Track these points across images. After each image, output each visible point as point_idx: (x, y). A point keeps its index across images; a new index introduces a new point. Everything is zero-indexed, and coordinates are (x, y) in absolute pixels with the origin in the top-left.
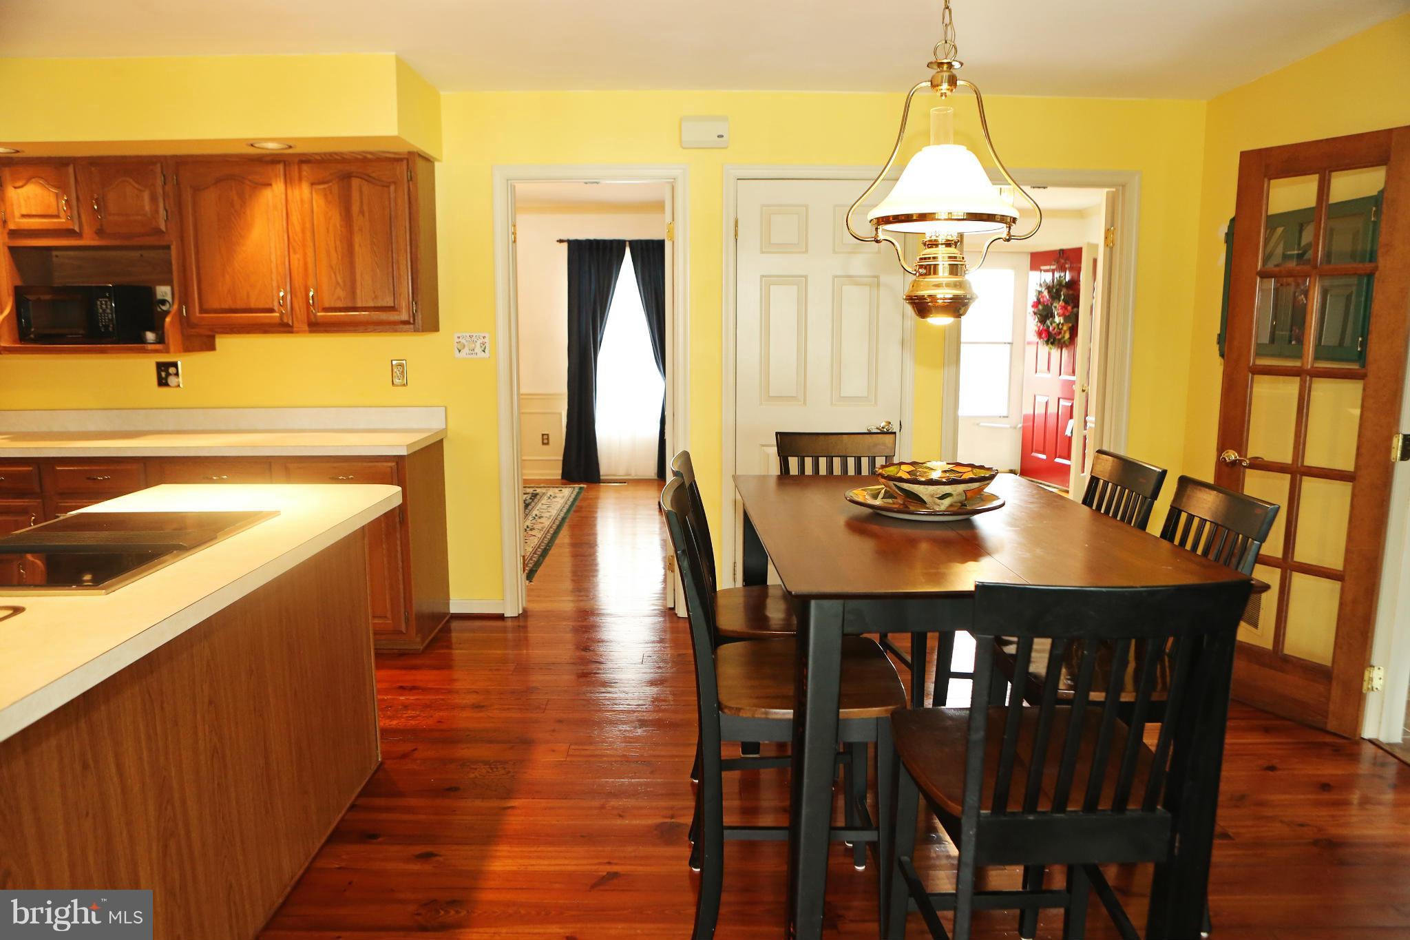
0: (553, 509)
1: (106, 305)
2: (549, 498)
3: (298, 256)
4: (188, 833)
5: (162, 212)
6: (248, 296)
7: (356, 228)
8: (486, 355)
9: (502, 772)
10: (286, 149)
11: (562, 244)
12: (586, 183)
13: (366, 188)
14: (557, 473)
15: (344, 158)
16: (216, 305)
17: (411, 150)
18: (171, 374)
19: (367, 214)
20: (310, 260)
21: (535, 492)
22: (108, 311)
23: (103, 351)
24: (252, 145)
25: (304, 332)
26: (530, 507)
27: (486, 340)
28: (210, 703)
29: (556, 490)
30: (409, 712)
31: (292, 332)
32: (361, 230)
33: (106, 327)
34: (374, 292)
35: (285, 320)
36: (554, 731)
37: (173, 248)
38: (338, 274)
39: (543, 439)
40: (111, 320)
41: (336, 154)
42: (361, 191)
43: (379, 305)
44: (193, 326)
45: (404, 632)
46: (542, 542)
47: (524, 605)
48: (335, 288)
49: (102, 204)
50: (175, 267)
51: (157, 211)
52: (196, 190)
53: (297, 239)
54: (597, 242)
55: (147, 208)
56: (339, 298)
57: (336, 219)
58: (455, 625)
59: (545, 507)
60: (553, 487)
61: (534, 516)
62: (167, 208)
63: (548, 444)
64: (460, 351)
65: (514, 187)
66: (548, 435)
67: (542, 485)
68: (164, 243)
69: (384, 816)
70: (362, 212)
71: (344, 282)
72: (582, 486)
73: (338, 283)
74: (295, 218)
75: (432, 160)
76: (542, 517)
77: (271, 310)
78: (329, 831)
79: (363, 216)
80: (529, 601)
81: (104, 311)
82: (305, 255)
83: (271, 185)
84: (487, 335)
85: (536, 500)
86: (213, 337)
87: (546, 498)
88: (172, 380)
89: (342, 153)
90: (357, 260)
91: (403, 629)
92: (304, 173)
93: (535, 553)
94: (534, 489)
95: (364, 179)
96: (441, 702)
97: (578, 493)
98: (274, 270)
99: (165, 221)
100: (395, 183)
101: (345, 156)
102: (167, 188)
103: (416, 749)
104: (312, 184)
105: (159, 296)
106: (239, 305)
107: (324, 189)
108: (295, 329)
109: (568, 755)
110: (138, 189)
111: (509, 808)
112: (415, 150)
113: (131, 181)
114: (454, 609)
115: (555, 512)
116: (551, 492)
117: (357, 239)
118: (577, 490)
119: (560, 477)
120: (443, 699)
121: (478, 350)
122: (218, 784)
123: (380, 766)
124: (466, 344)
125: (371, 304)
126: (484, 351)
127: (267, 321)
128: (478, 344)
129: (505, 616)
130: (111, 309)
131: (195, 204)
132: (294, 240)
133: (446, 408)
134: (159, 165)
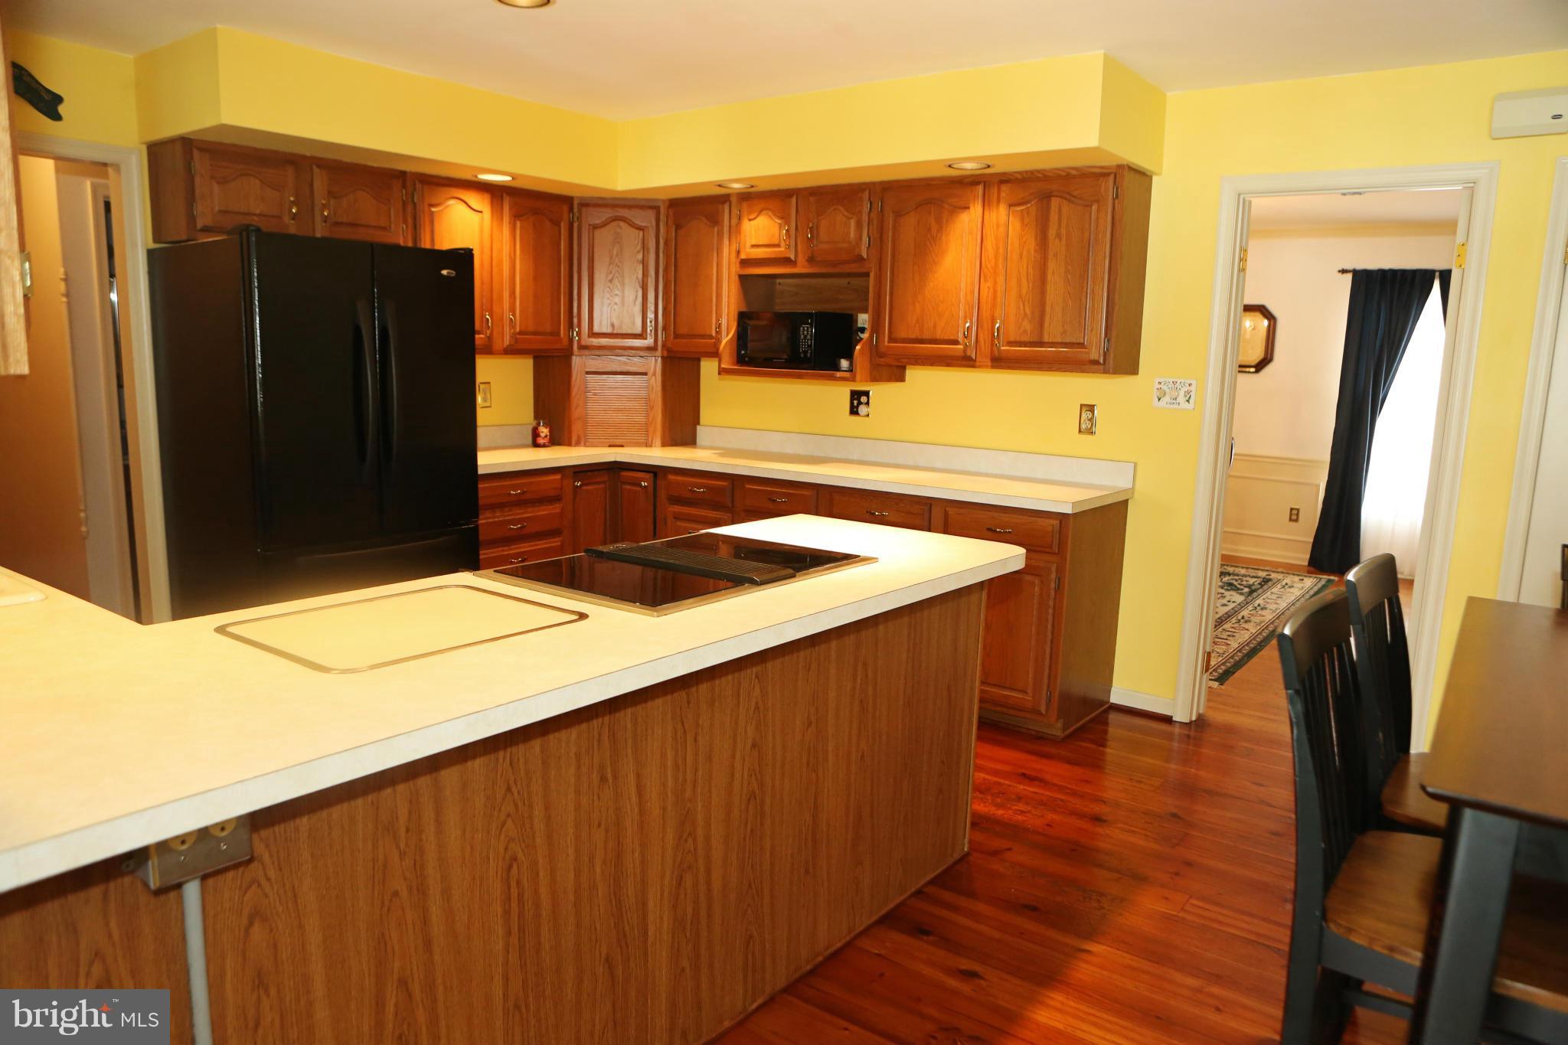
0: (1284, 601)
1: (808, 331)
2: (1284, 587)
3: (988, 284)
4: (708, 871)
5: (865, 239)
6: (935, 327)
7: (1051, 254)
8: (1190, 406)
9: (1096, 905)
10: (985, 168)
11: (1345, 275)
12: (1344, 194)
13: (1066, 208)
14: (1303, 557)
15: (1045, 176)
16: (903, 335)
17: (1119, 163)
18: (862, 403)
19: (1064, 239)
20: (1000, 288)
21: (1267, 577)
22: (809, 337)
23: (799, 377)
24: (950, 166)
25: (986, 367)
26: (1255, 594)
27: (1193, 388)
28: (754, 746)
29: (1297, 579)
30: (1020, 805)
31: (973, 366)
32: (1055, 255)
33: (805, 352)
34: (1063, 326)
35: (968, 354)
36: (1177, 874)
37: (872, 275)
38: (1026, 303)
39: (1291, 515)
40: (810, 346)
41: (1038, 171)
42: (1060, 211)
43: (1068, 341)
44: (881, 355)
45: (1044, 713)
46: (1254, 639)
47: (1201, 712)
48: (1023, 319)
49: (815, 232)
50: (871, 295)
51: (860, 238)
52: (898, 215)
53: (989, 266)
54: (1394, 273)
55: (852, 235)
56: (1025, 331)
57: (1031, 244)
58: (1113, 717)
59: (1274, 597)
60: (1294, 574)
61: (1256, 605)
62: (870, 235)
63: (1296, 520)
64: (1159, 400)
65: (1250, 202)
66: (1298, 510)
67: (1280, 570)
68: (864, 270)
69: (945, 913)
70: (1059, 236)
71: (1033, 313)
72: (1332, 578)
73: (1025, 314)
74: (989, 245)
75: (1148, 174)
76: (1266, 609)
77: (956, 342)
78: (884, 911)
79: (1060, 240)
80: (1209, 707)
81: (805, 337)
82: (995, 283)
83: (968, 208)
84: (1194, 383)
85: (1265, 587)
86: (904, 368)
87: (1279, 586)
88: (863, 409)
89: (1044, 170)
90: (1048, 289)
91: (1043, 710)
92: (1003, 194)
93: (1240, 651)
94: (1268, 573)
95: (1066, 199)
96: (1060, 802)
97: (1324, 587)
98: (963, 300)
99: (868, 248)
100: (1098, 201)
101: (1046, 173)
102: (872, 214)
103: (1010, 849)
104: (1010, 206)
105: (860, 325)
106: (927, 335)
107: (1022, 210)
108: (977, 364)
109: (1182, 909)
110: (846, 216)
111: (1084, 951)
112: (1125, 163)
113: (842, 209)
114: (1115, 698)
115: (1285, 605)
116: (1288, 580)
117: (1052, 265)
118: (1323, 582)
119: (1307, 564)
120: (1062, 800)
121: (1181, 399)
122: (752, 830)
123: (964, 858)
124: (1168, 391)
125: (1059, 340)
126: (1188, 401)
127: (951, 353)
128: (1182, 393)
129: (1174, 719)
130: (811, 335)
131: (895, 228)
132: (986, 267)
133: (1135, 465)
134: (867, 192)
